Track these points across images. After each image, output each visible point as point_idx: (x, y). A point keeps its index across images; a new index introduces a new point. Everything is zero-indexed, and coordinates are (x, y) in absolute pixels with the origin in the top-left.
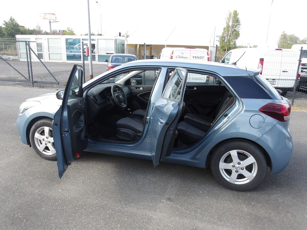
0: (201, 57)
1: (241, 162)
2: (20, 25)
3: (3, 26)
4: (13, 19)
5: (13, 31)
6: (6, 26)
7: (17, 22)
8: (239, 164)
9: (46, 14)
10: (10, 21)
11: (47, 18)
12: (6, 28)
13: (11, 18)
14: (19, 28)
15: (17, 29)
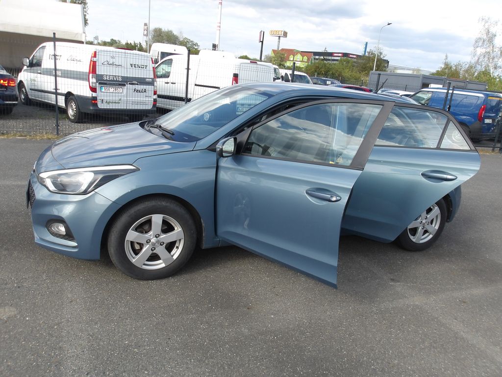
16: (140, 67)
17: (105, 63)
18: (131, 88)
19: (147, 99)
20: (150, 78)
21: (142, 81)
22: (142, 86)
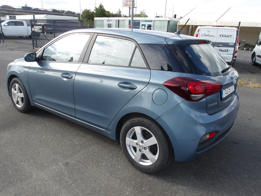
0: (228, 36)
1: (145, 141)
2: (106, 11)
3: (95, 12)
4: (102, 6)
5: (101, 15)
6: (97, 11)
7: (104, 8)
8: (142, 142)
9: (127, 2)
10: (99, 8)
11: (128, 5)
12: (96, 13)
13: (100, 5)
14: (105, 13)
15: (104, 13)
16: (226, 37)
17: (203, 35)
18: (217, 49)
19: (228, 56)
20: (233, 43)
21: (226, 45)
22: (226, 48)
